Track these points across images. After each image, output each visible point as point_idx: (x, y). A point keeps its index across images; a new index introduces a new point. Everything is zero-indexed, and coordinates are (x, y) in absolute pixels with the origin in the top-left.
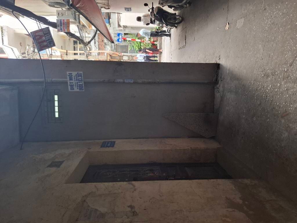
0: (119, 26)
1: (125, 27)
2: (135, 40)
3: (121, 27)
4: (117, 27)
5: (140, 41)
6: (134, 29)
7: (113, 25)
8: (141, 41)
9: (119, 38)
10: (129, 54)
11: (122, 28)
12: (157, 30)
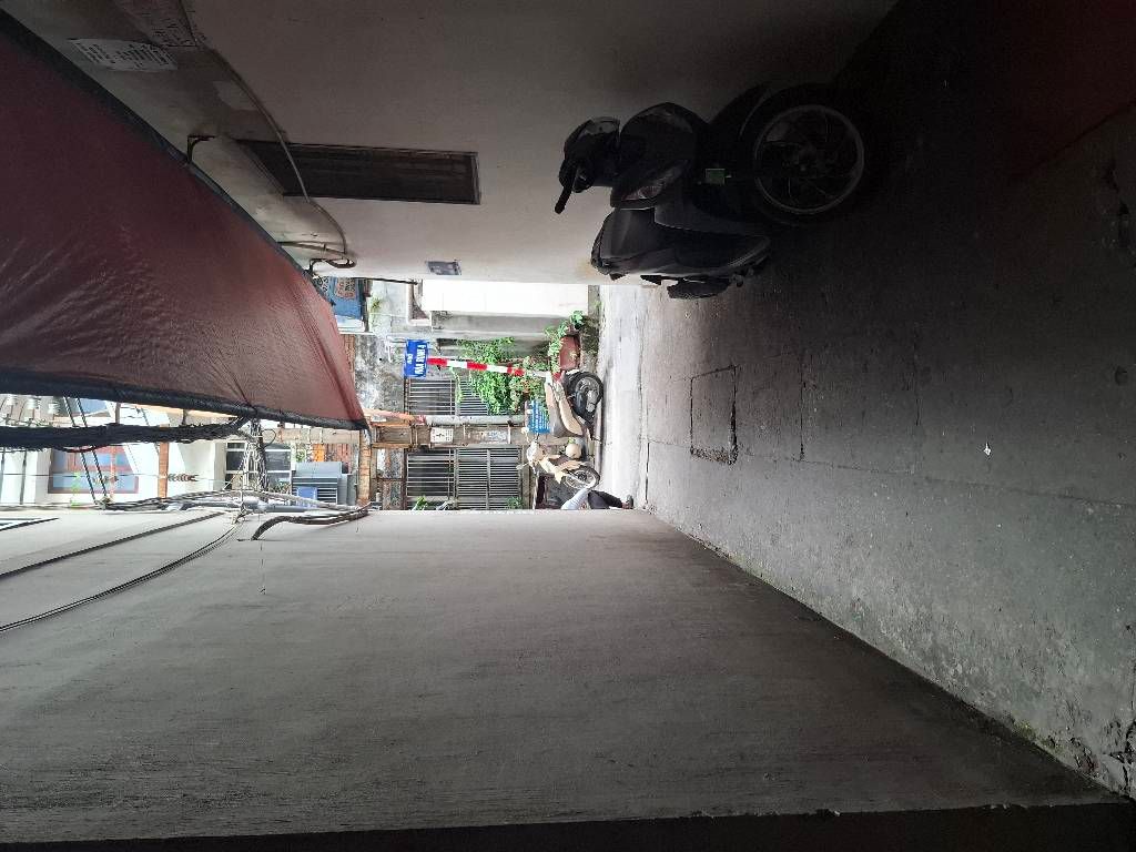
0: (416, 312)
1: (441, 317)
2: (484, 367)
3: (426, 317)
4: (407, 317)
5: (504, 370)
6: (478, 324)
7: (392, 308)
8: (509, 370)
9: (414, 362)
10: (457, 420)
11: (427, 322)
12: (577, 327)
